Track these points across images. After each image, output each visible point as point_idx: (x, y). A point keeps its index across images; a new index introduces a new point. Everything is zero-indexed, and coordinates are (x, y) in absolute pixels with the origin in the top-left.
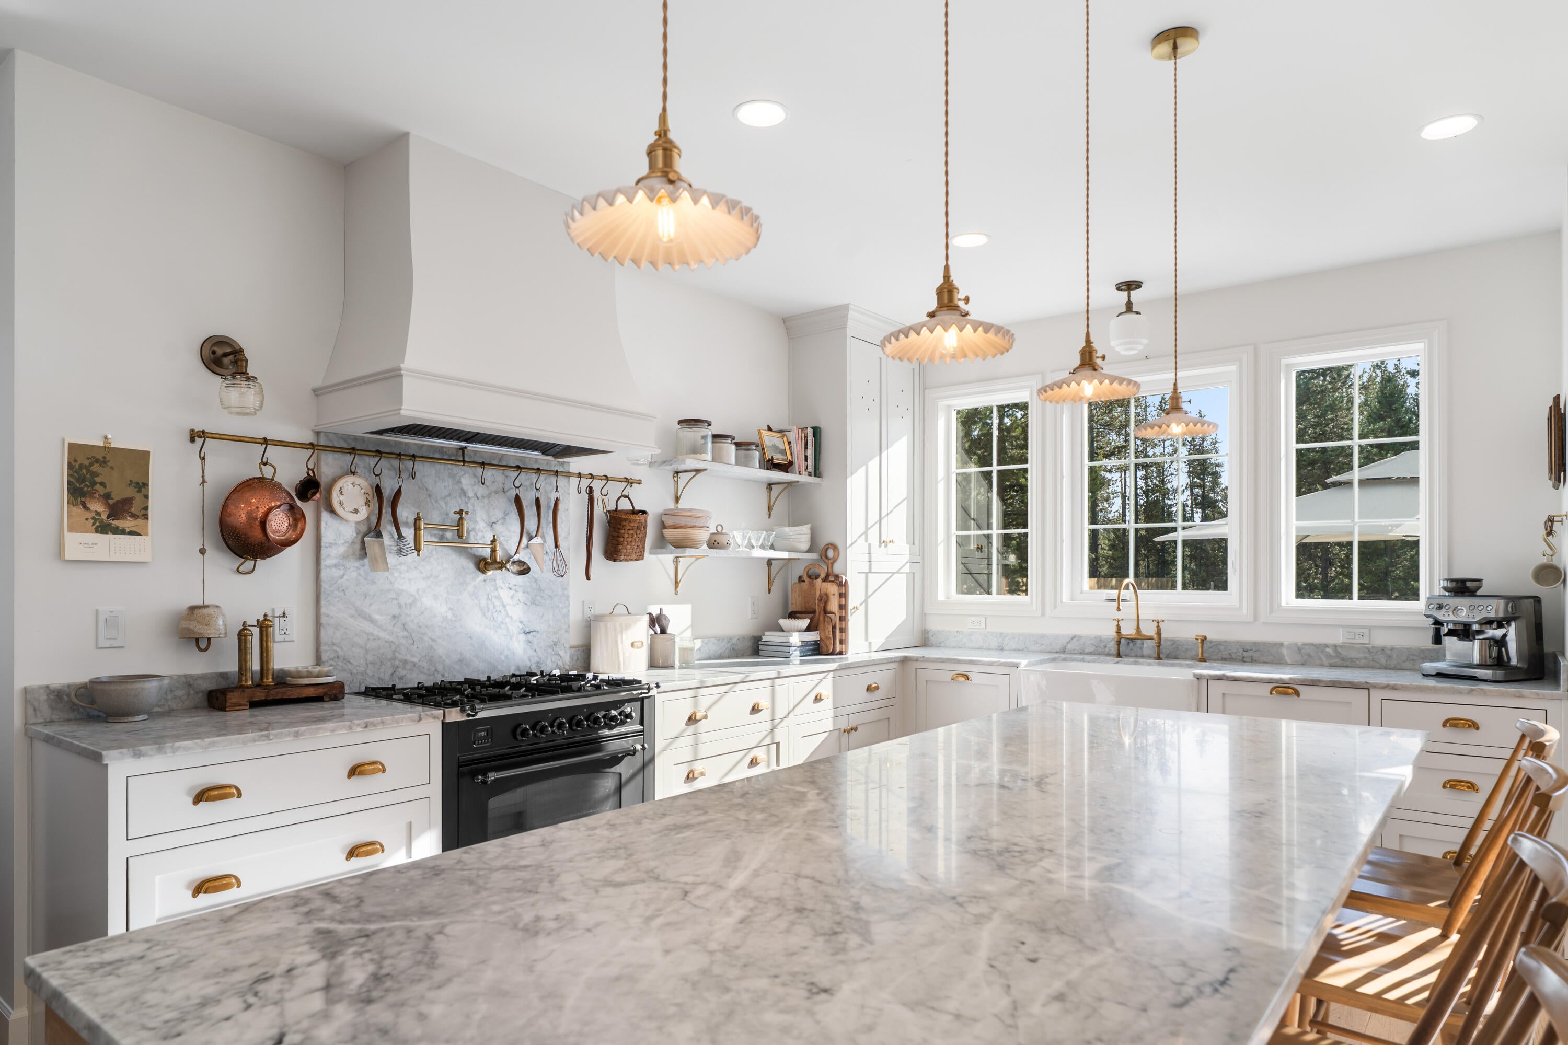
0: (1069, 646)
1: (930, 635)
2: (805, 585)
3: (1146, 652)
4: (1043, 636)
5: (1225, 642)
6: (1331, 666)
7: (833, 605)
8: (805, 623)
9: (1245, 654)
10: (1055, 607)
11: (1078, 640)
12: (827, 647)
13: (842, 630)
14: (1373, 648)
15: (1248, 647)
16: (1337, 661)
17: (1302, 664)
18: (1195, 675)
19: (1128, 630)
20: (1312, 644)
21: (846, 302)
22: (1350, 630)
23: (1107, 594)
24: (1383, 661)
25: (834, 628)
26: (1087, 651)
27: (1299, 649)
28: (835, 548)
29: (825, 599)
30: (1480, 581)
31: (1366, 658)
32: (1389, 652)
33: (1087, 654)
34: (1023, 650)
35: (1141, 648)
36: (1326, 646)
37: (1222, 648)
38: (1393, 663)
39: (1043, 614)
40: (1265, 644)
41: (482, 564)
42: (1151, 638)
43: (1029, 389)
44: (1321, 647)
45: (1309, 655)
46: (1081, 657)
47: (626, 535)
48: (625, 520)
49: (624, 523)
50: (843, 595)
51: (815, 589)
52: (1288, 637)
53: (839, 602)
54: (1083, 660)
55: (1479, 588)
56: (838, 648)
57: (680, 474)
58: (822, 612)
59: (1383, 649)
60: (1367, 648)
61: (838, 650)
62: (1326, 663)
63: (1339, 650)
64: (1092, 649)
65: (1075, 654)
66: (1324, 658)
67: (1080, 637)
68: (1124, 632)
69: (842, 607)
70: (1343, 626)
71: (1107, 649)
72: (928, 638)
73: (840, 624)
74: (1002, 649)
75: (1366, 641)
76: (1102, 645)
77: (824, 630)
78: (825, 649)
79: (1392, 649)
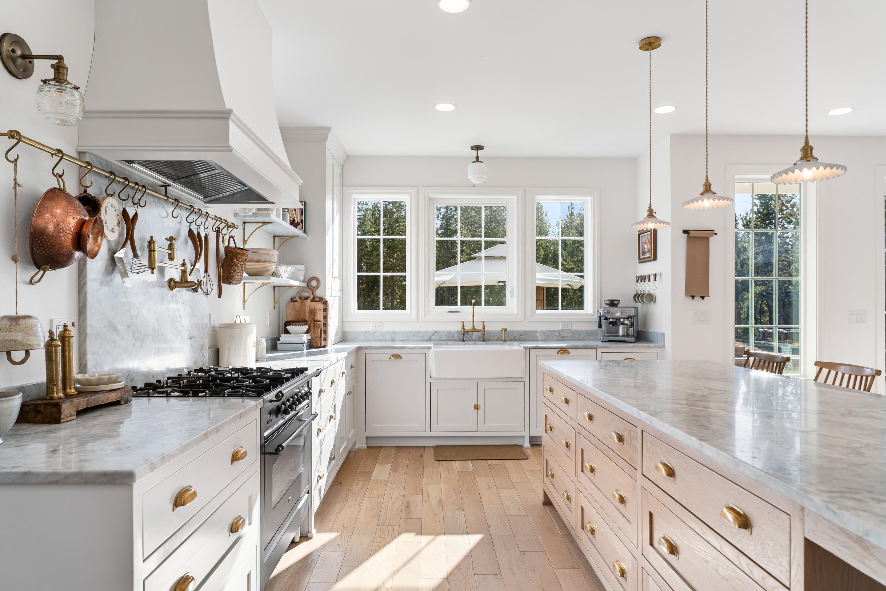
0: (433, 337)
1: (347, 334)
2: (297, 304)
3: (474, 338)
4: (418, 332)
5: (512, 331)
6: (557, 340)
7: (320, 316)
8: (305, 328)
9: (521, 337)
10: (425, 316)
11: (438, 334)
12: (316, 343)
13: (325, 332)
14: (574, 331)
15: (522, 333)
16: (559, 338)
17: (545, 340)
18: (524, 347)
19: (468, 327)
20: (550, 331)
21: (329, 125)
22: (564, 323)
23: (450, 308)
24: (577, 337)
25: (321, 330)
26: (443, 339)
27: (544, 333)
28: (318, 281)
29: (313, 312)
30: (619, 301)
31: (571, 336)
32: (579, 333)
33: (443, 341)
34: (406, 340)
35: (472, 336)
36: (555, 331)
37: (510, 334)
38: (581, 337)
39: (418, 320)
40: (529, 331)
41: (173, 283)
42: (480, 331)
43: (409, 195)
44: (553, 332)
45: (548, 336)
46: (446, 342)
47: (239, 265)
48: (239, 254)
49: (239, 256)
50: (325, 310)
51: (305, 306)
52: (540, 328)
53: (324, 314)
54: (447, 344)
55: (619, 303)
56: (323, 343)
57: (246, 224)
58: (313, 321)
59: (577, 331)
60: (571, 331)
61: (323, 344)
62: (555, 339)
63: (561, 333)
64: (445, 338)
65: (436, 341)
66: (554, 337)
67: (439, 332)
68: (466, 328)
69: (325, 317)
70: (561, 322)
71: (454, 338)
72: (346, 336)
73: (324, 328)
74: (394, 341)
75: (570, 328)
76: (451, 336)
77: (314, 332)
78: (315, 344)
79: (581, 331)
